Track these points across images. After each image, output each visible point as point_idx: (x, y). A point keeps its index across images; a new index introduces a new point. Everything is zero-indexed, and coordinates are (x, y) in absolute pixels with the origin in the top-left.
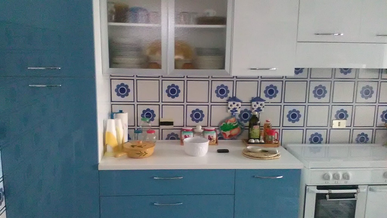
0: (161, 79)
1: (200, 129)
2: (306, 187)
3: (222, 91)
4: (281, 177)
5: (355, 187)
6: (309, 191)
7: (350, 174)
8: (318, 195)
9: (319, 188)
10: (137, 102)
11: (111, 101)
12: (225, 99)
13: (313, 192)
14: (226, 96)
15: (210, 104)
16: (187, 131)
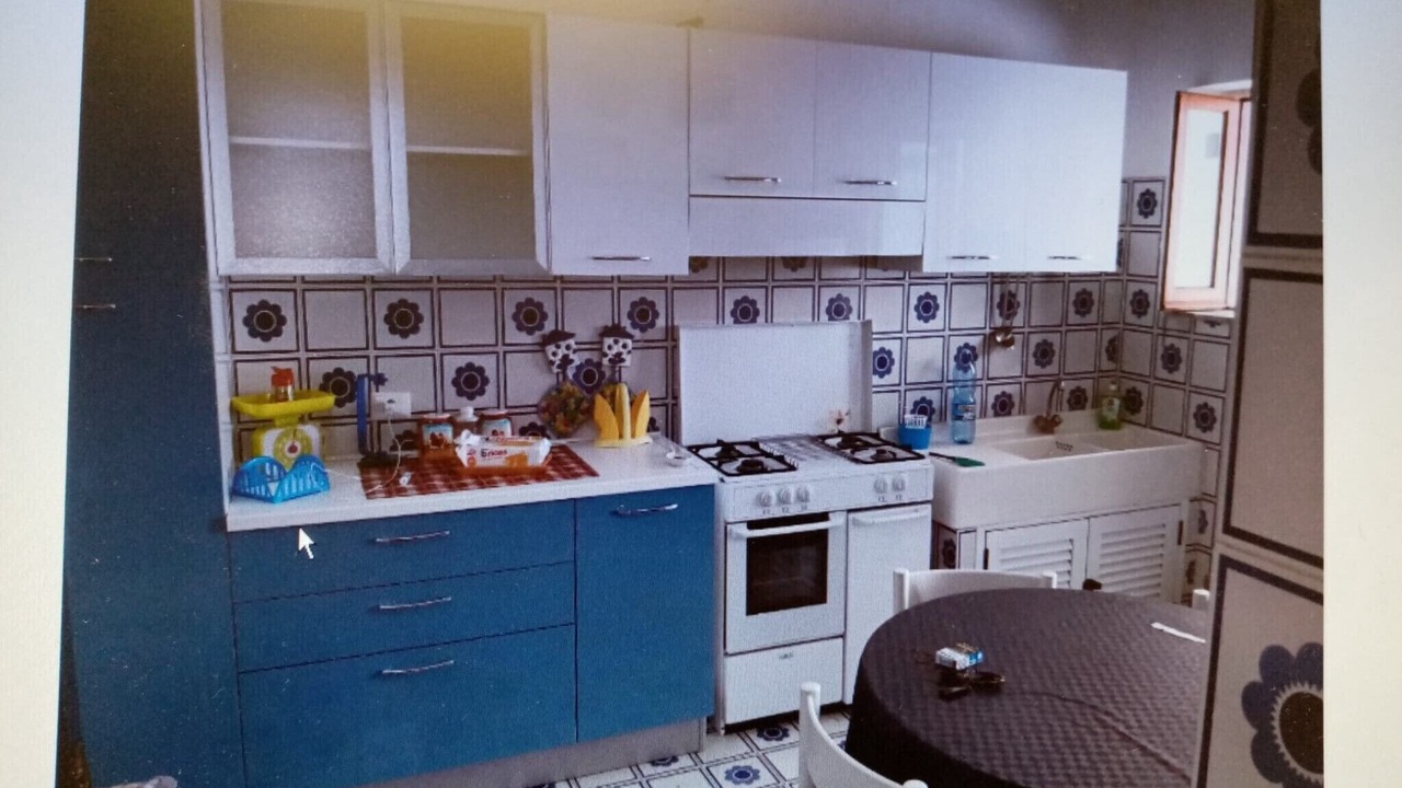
0: (368, 287)
1: (469, 414)
2: (726, 528)
3: (529, 316)
4: (675, 506)
5: (824, 517)
6: (734, 535)
7: (811, 489)
8: (750, 541)
9: (752, 525)
10: (307, 350)
11: (234, 352)
12: (537, 337)
13: (739, 537)
14: (541, 327)
15: (501, 349)
16: (437, 422)
